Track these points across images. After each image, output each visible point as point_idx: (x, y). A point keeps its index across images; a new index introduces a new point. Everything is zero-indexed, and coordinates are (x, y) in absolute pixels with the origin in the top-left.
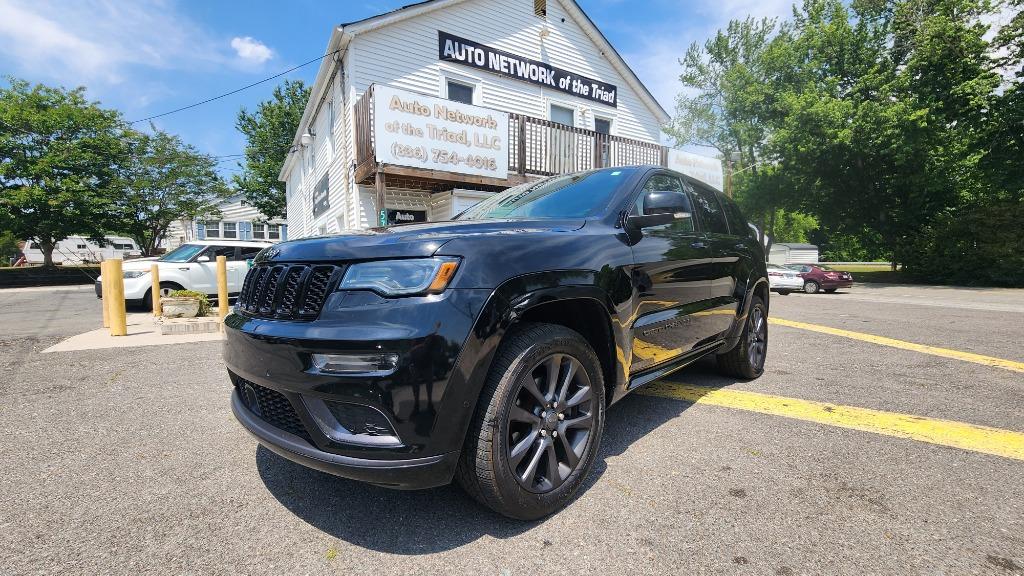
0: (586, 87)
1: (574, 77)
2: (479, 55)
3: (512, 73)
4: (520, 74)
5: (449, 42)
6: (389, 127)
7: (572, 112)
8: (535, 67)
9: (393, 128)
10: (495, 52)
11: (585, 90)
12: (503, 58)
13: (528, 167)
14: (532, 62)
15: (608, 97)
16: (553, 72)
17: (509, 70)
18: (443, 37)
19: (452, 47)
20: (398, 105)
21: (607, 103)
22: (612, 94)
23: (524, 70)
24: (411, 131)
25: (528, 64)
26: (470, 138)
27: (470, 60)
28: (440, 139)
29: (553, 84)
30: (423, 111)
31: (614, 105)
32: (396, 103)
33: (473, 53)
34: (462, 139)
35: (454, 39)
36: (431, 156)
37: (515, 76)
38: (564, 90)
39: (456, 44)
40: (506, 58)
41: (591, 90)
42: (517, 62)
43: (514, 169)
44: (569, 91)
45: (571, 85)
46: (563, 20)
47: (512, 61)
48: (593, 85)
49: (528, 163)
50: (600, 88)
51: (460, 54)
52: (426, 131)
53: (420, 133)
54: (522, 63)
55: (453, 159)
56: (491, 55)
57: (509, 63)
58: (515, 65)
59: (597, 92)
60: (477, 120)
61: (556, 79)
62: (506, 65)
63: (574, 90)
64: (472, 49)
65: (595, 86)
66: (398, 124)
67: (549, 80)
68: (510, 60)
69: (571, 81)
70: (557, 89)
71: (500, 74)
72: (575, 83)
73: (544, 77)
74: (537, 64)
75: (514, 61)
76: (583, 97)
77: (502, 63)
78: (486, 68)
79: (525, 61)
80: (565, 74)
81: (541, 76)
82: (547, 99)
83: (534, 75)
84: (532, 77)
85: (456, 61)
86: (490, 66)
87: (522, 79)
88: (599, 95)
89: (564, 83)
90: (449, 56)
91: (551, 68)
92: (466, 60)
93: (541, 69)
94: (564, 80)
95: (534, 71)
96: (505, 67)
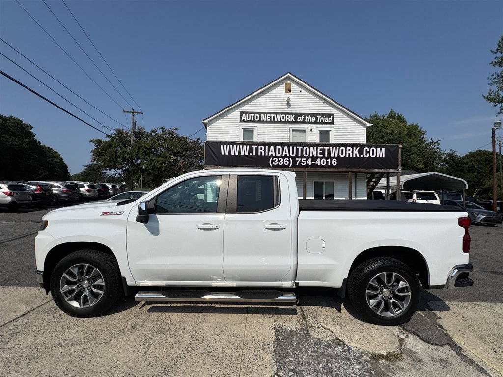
0: (313, 118)
1: (306, 115)
2: (257, 117)
7: (304, 131)
8: (284, 115)
10: (264, 113)
11: (313, 120)
12: (268, 115)
14: (282, 113)
15: (328, 120)
16: (294, 116)
17: (271, 119)
19: (245, 117)
21: (328, 123)
22: (331, 118)
23: (277, 118)
27: (253, 119)
29: (294, 120)
31: (332, 123)
33: (254, 116)
35: (246, 113)
37: (274, 122)
38: (300, 123)
39: (247, 115)
40: (269, 115)
41: (317, 119)
42: (275, 115)
44: (304, 122)
45: (304, 119)
46: (301, 91)
47: (272, 115)
48: (318, 116)
50: (322, 117)
51: (248, 118)
54: (278, 115)
57: (271, 117)
58: (274, 117)
59: (320, 119)
61: (296, 118)
63: (307, 121)
65: (319, 117)
67: (292, 118)
68: (271, 115)
69: (305, 117)
70: (296, 122)
71: (266, 122)
72: (306, 117)
73: (289, 119)
74: (286, 114)
75: (273, 115)
76: (311, 123)
77: (268, 117)
78: (260, 121)
79: (279, 114)
80: (300, 115)
81: (287, 119)
82: (290, 128)
83: (283, 119)
84: (282, 120)
85: (247, 121)
86: (262, 120)
87: (278, 122)
88: (322, 120)
89: (300, 119)
90: (244, 120)
91: (292, 114)
92: (251, 120)
93: (287, 115)
94: (300, 118)
95: (283, 117)
96: (268, 119)
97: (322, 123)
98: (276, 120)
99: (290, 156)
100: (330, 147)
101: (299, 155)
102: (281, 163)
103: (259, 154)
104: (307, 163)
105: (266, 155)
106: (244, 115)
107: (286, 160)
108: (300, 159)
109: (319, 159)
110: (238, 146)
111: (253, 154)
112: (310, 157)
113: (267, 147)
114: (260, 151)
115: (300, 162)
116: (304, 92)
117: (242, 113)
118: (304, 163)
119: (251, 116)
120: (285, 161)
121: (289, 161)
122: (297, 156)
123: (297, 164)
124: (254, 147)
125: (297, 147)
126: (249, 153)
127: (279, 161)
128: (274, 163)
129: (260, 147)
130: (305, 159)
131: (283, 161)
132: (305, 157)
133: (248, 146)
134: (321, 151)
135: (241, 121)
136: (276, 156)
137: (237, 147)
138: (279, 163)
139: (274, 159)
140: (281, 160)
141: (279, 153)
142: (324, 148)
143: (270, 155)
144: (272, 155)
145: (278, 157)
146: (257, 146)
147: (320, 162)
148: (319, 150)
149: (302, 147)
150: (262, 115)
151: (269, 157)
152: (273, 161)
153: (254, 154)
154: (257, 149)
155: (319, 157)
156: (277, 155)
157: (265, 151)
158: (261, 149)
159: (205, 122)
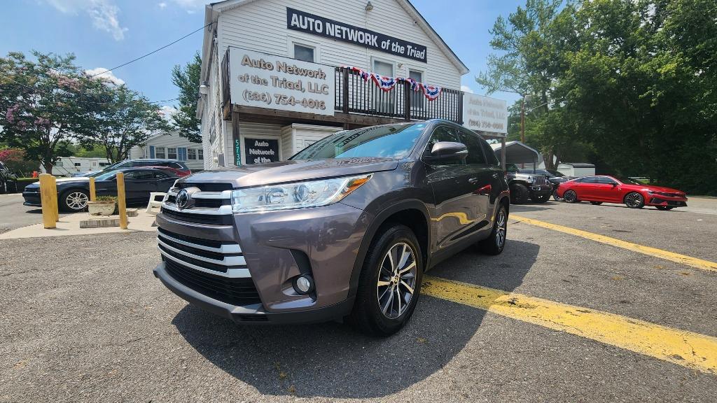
0: (402, 47)
1: (393, 40)
2: (319, 25)
3: (344, 37)
4: (350, 39)
5: (295, 16)
6: (241, 78)
7: (391, 66)
8: (362, 33)
9: (244, 79)
10: (331, 22)
11: (401, 50)
12: (337, 27)
13: (351, 107)
14: (360, 29)
15: (419, 55)
16: (376, 37)
17: (342, 36)
18: (290, 12)
19: (297, 19)
20: (248, 62)
21: (419, 60)
22: (424, 53)
23: (352, 35)
24: (257, 81)
25: (357, 31)
26: (305, 86)
27: (311, 29)
28: (281, 87)
29: (377, 46)
30: (268, 66)
31: (425, 61)
32: (246, 61)
33: (313, 23)
34: (298, 86)
35: (299, 13)
36: (274, 99)
37: (347, 41)
38: (385, 51)
39: (301, 17)
40: (339, 27)
41: (406, 49)
42: (348, 30)
43: (339, 108)
44: (389, 51)
45: (390, 46)
47: (344, 29)
48: (408, 46)
49: (350, 103)
50: (413, 48)
51: (304, 24)
52: (270, 81)
53: (265, 83)
54: (352, 31)
55: (292, 101)
56: (328, 25)
57: (342, 30)
58: (346, 32)
59: (411, 51)
60: (310, 73)
61: (379, 42)
63: (393, 50)
64: (313, 20)
65: (409, 47)
66: (248, 76)
67: (374, 40)
68: (342, 28)
69: (391, 43)
70: (379, 49)
71: (334, 38)
72: (393, 45)
73: (369, 40)
74: (365, 31)
75: (346, 29)
76: (400, 55)
77: (337, 31)
78: (324, 35)
79: (354, 28)
80: (386, 38)
81: (367, 40)
82: (371, 56)
83: (361, 39)
84: (360, 41)
85: (300, 30)
86: (327, 33)
87: (352, 42)
88: (413, 53)
89: (385, 45)
90: (295, 26)
91: (374, 34)
92: (308, 29)
93: (367, 34)
94: (385, 43)
95: (361, 36)
96: (338, 33)
97: (413, 58)
119: (309, 22)
135: (290, 27)
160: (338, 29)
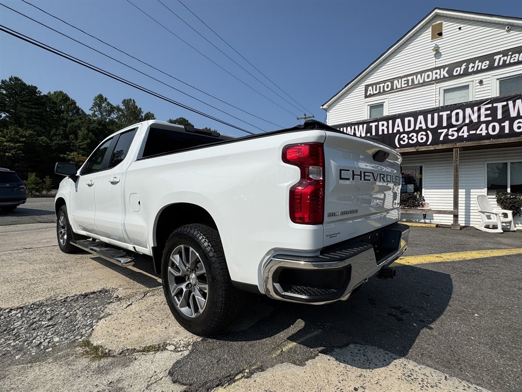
0: (485, 62)
1: (469, 61)
2: (388, 86)
3: (410, 85)
7: (467, 87)
8: (429, 73)
10: (398, 78)
11: (484, 65)
12: (403, 79)
14: (427, 71)
15: (516, 58)
16: (447, 69)
17: (408, 84)
19: (372, 90)
21: (517, 63)
23: (419, 79)
25: (423, 74)
27: (382, 91)
29: (447, 76)
33: (384, 86)
35: (372, 85)
37: (415, 86)
38: (460, 76)
39: (374, 87)
40: (406, 79)
41: (492, 61)
42: (415, 77)
44: (466, 73)
45: (467, 68)
46: (460, 28)
47: (410, 78)
48: (495, 57)
50: (504, 55)
51: (376, 90)
54: (419, 76)
57: (408, 80)
58: (413, 80)
59: (500, 60)
61: (450, 72)
62: (406, 82)
63: (472, 70)
64: (383, 84)
65: (497, 57)
67: (444, 73)
68: (408, 78)
69: (467, 65)
70: (451, 77)
71: (402, 89)
72: (471, 65)
73: (438, 75)
74: (431, 70)
75: (412, 77)
76: (482, 71)
77: (403, 82)
78: (392, 91)
79: (421, 73)
80: (459, 64)
81: (435, 76)
82: (440, 88)
83: (428, 78)
84: (427, 80)
85: (374, 95)
86: (395, 88)
87: (420, 85)
88: (505, 61)
89: (458, 71)
90: (370, 94)
91: (444, 67)
92: (379, 92)
93: (434, 72)
94: (459, 69)
95: (428, 76)
96: (405, 84)
97: (505, 65)
98: (416, 82)
99: (428, 128)
100: (507, 100)
101: (445, 124)
102: (413, 140)
103: (380, 133)
104: (460, 134)
105: (390, 132)
106: (370, 88)
107: (422, 135)
108: (445, 131)
109: (483, 126)
110: (353, 127)
111: (371, 134)
112: (466, 125)
113: (390, 122)
114: (381, 128)
115: (447, 135)
116: (466, 28)
117: (367, 87)
118: (453, 135)
119: (380, 87)
120: (419, 137)
121: (427, 136)
122: (440, 126)
123: (441, 139)
124: (373, 125)
125: (441, 114)
126: (366, 134)
127: (409, 138)
128: (402, 142)
129: (381, 123)
130: (456, 129)
131: (417, 137)
132: (454, 126)
133: (365, 125)
134: (489, 112)
135: (366, 97)
136: (404, 132)
137: (351, 128)
138: (410, 141)
139: (402, 137)
140: (413, 136)
141: (409, 127)
142: (495, 105)
143: (395, 131)
144: (398, 131)
145: (408, 133)
146: (376, 123)
147: (487, 129)
148: (483, 110)
149: (449, 112)
150: (396, 82)
151: (394, 135)
152: (400, 139)
153: (374, 134)
154: (377, 127)
155: (484, 122)
156: (407, 129)
157: (388, 127)
158: (383, 125)
159: (324, 107)
160: (404, 81)
